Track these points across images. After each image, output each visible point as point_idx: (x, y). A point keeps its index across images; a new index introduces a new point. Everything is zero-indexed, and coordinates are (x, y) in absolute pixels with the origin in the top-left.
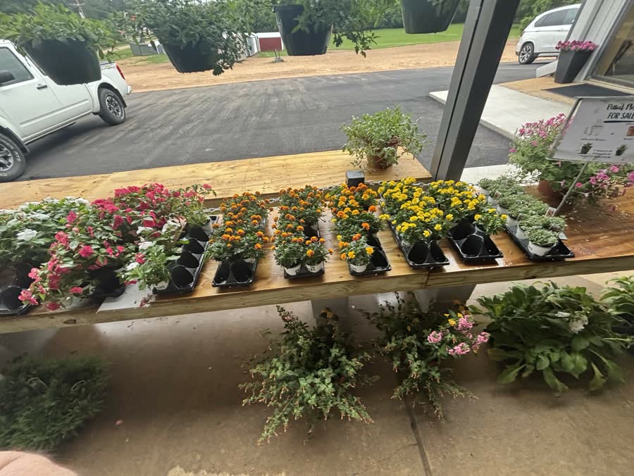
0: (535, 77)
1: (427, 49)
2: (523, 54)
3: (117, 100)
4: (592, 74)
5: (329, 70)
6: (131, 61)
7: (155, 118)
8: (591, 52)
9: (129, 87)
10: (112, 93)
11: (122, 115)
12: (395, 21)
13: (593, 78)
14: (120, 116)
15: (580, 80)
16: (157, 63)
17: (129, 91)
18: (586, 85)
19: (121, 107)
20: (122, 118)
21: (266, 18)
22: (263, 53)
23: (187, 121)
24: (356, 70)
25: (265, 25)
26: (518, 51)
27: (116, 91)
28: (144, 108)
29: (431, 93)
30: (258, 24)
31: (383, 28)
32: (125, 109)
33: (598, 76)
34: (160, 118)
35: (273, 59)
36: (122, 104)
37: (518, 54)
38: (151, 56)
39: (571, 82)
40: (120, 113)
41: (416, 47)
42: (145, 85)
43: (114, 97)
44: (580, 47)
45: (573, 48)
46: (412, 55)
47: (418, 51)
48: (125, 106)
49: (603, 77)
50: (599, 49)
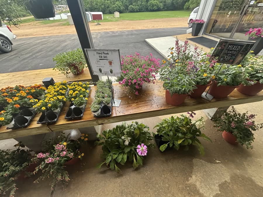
0: (186, 34)
1: (160, 21)
2: (190, 24)
3: (7, 42)
4: (205, 33)
5: (117, 29)
6: (34, 23)
7: (27, 49)
8: (203, 24)
9: (14, 36)
10: (4, 39)
11: (10, 48)
12: (150, 9)
13: (205, 34)
14: (9, 49)
15: (200, 35)
16: (46, 24)
17: (14, 38)
18: (202, 37)
19: (9, 45)
20: (10, 50)
21: (96, 5)
22: (94, 21)
23: (40, 51)
24: (128, 29)
25: (96, 9)
26: (188, 23)
27: (6, 38)
28: (25, 45)
29: (146, 39)
30: (93, 8)
31: (145, 11)
32: (12, 46)
33: (206, 33)
34: (30, 49)
35: (96, 24)
36: (9, 43)
37: (188, 24)
38: (44, 21)
39: (197, 36)
40: (9, 48)
41: (156, 20)
42: (35, 34)
43: (5, 40)
44: (198, 22)
45: (196, 22)
46: (152, 23)
47: (156, 21)
48: (12, 44)
49: (208, 34)
50: (205, 23)
